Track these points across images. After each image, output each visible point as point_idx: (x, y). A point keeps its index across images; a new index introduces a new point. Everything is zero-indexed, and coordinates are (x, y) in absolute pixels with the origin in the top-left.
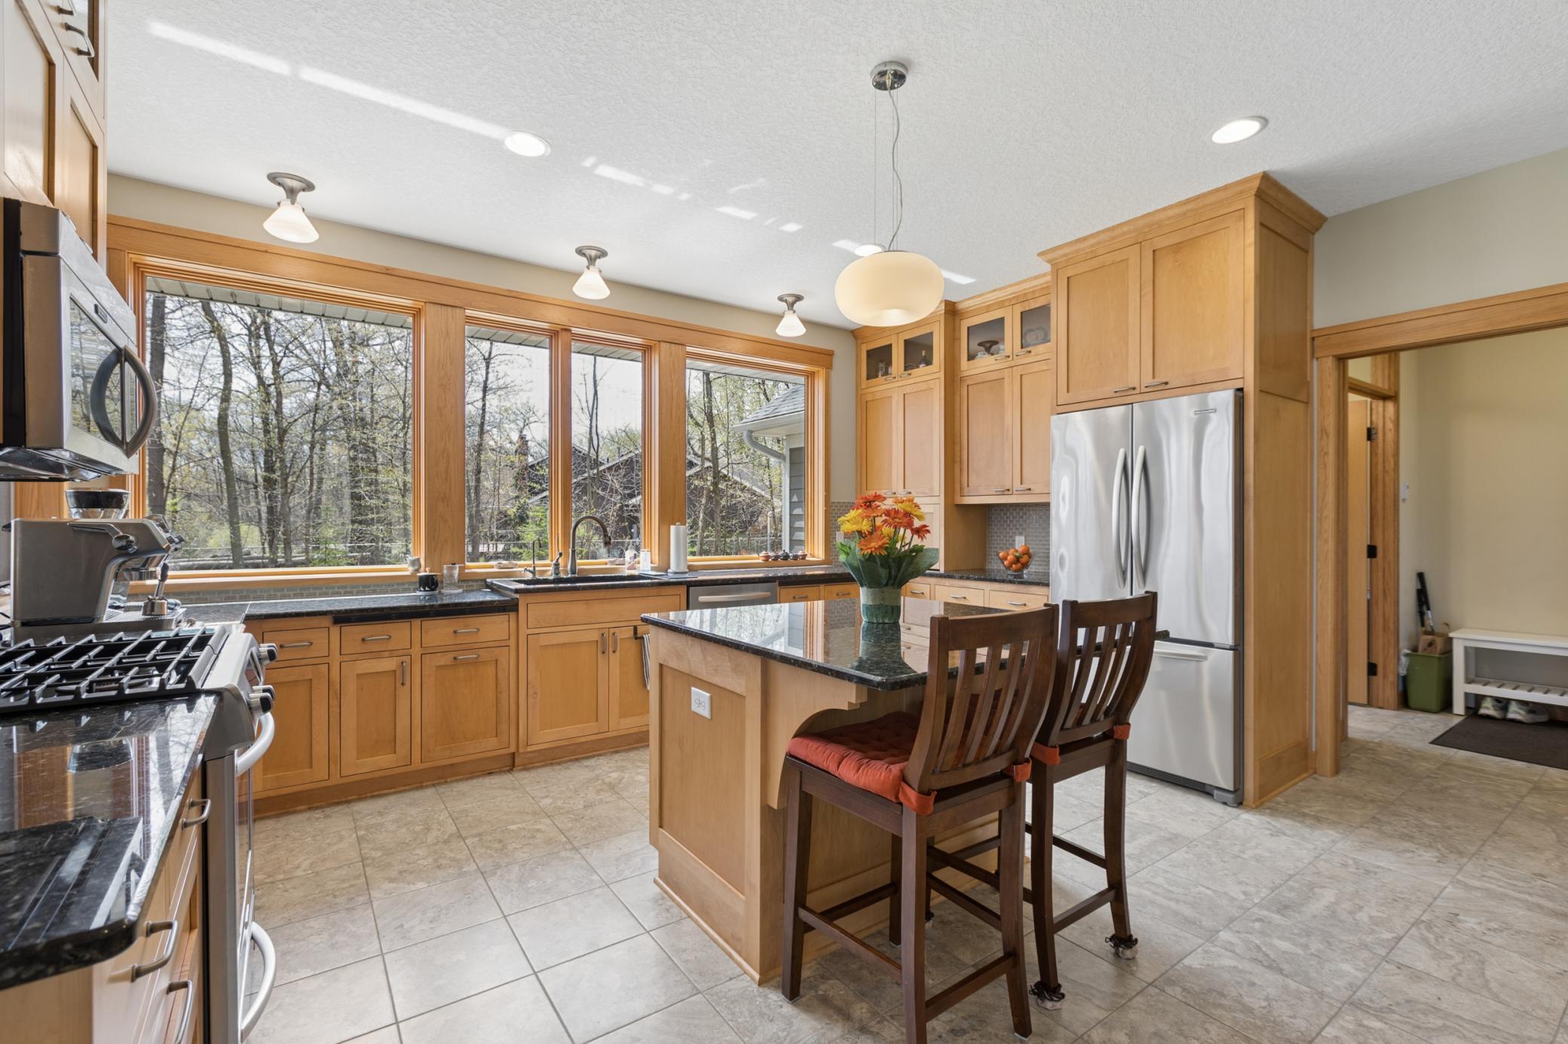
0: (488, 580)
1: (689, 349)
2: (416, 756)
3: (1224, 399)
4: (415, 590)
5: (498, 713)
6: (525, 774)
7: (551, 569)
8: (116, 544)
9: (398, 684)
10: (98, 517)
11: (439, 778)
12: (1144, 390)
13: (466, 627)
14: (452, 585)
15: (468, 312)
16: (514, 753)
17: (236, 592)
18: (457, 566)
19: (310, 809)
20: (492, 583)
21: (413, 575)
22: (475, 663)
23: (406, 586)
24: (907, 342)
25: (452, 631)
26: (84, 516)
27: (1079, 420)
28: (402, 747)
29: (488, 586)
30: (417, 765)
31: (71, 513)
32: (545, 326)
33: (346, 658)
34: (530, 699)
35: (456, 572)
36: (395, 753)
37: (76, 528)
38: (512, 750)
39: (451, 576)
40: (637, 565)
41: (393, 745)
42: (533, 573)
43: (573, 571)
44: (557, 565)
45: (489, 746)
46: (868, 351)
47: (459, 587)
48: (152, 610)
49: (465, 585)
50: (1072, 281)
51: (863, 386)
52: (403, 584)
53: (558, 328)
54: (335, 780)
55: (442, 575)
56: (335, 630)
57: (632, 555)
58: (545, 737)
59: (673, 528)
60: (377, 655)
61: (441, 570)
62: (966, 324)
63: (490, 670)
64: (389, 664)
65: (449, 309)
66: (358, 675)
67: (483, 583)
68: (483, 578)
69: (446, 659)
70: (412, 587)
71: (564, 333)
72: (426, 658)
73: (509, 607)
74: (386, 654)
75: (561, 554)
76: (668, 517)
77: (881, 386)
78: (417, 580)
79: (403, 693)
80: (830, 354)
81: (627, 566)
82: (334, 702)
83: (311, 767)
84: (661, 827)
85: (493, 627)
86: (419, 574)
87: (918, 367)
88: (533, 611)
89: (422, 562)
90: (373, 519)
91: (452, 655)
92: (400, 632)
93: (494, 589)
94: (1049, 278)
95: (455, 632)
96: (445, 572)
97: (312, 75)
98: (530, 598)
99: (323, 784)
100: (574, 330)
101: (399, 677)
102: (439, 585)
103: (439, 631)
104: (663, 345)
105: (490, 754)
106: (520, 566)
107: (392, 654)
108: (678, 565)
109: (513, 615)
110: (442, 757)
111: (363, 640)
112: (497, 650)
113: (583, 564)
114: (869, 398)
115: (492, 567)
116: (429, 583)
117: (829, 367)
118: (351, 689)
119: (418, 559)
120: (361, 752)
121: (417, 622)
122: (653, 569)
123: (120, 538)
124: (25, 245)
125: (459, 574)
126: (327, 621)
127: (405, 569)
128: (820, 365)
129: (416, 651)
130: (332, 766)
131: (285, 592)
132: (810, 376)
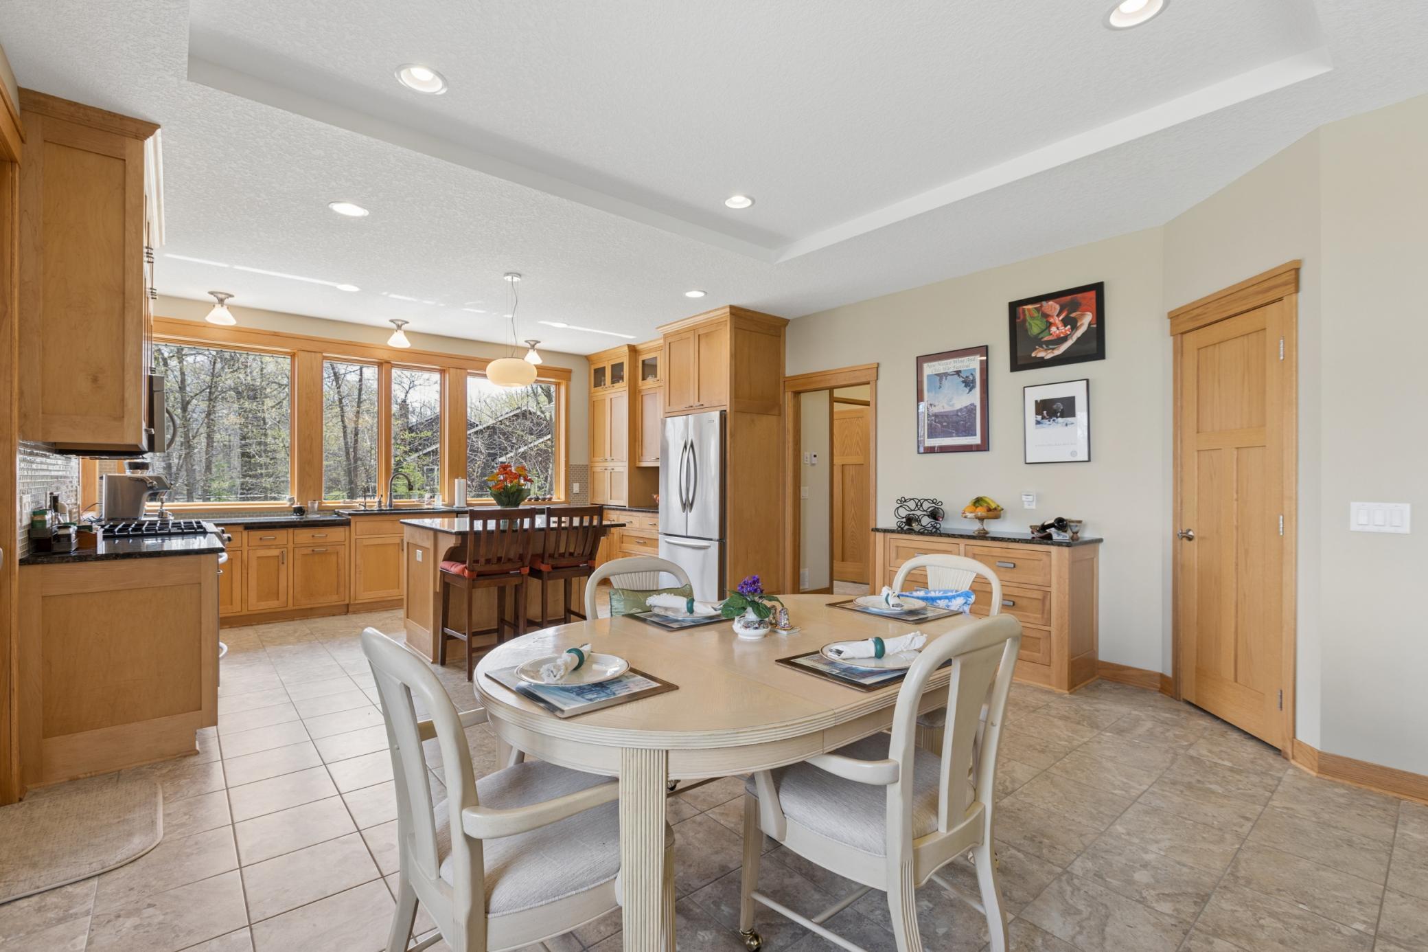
0: (336, 510)
1: (469, 371)
2: (290, 602)
3: (716, 416)
4: (291, 515)
5: (338, 582)
6: (354, 616)
7: (377, 504)
8: (149, 485)
9: (280, 563)
10: (139, 474)
11: (304, 616)
12: (696, 408)
13: (319, 533)
14: (314, 513)
15: (324, 354)
16: (348, 605)
17: (186, 514)
18: (317, 502)
19: (230, 627)
20: (338, 512)
21: (290, 507)
22: (325, 553)
23: (286, 513)
24: (612, 366)
25: (311, 535)
26: (133, 473)
27: (680, 421)
28: (282, 597)
29: (336, 514)
30: (290, 607)
31: (128, 473)
32: (377, 360)
33: (251, 548)
34: (357, 575)
35: (316, 505)
36: (278, 600)
37: (130, 478)
38: (347, 602)
39: (313, 507)
40: (432, 503)
41: (277, 595)
42: (365, 506)
43: (390, 506)
44: (380, 502)
45: (333, 599)
46: (595, 370)
47: (318, 514)
48: (162, 515)
49: (321, 513)
50: (671, 344)
51: (592, 391)
52: (284, 512)
53: (383, 361)
54: (245, 612)
55: (308, 507)
56: (245, 533)
57: (429, 496)
58: (366, 596)
59: (456, 480)
60: (269, 547)
61: (307, 504)
62: (641, 358)
63: (334, 558)
64: (275, 552)
65: (313, 353)
66: (258, 557)
67: (332, 511)
68: (333, 509)
69: (308, 551)
70: (289, 514)
71: (387, 364)
72: (297, 550)
73: (346, 523)
74: (274, 547)
75: (382, 496)
76: (454, 474)
77: (600, 392)
78: (292, 509)
79: (283, 568)
80: (569, 371)
81: (426, 503)
82: (244, 571)
83: (232, 604)
84: (408, 618)
85: (336, 534)
86: (293, 506)
87: (619, 382)
88: (359, 526)
89: (296, 500)
90: (261, 474)
91: (311, 549)
92: (281, 535)
93: (338, 514)
94: (662, 341)
95: (313, 536)
96: (309, 505)
97: (237, 267)
98: (358, 519)
99: (238, 614)
100: (393, 362)
101: (281, 559)
102: (306, 513)
103: (304, 535)
104: (451, 369)
105: (333, 604)
106: (358, 502)
107: (277, 546)
108: (459, 502)
109: (347, 528)
110: (305, 603)
111: (261, 539)
112: (338, 547)
113: (396, 502)
114: (595, 399)
115: (340, 503)
116: (300, 511)
117: (568, 379)
118: (254, 564)
119: (293, 498)
120: (260, 599)
121: (291, 530)
122: (443, 505)
123: (150, 483)
124: (154, 389)
125: (318, 507)
126: (241, 528)
127: (284, 502)
128: (562, 379)
129: (291, 545)
130: (243, 605)
131: (215, 515)
132: (558, 385)
